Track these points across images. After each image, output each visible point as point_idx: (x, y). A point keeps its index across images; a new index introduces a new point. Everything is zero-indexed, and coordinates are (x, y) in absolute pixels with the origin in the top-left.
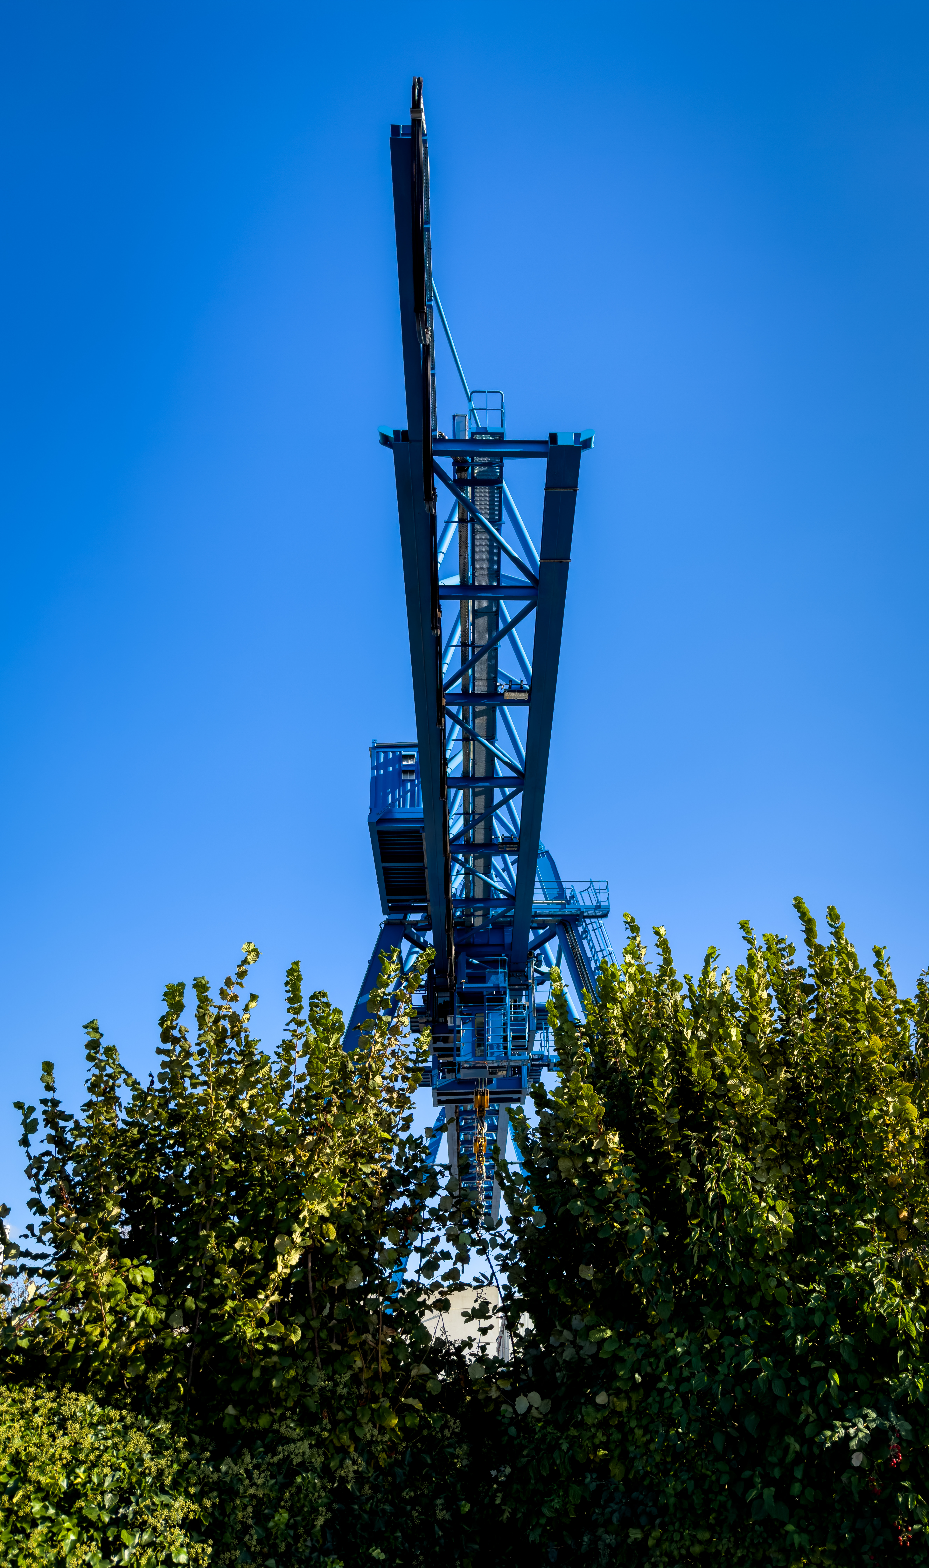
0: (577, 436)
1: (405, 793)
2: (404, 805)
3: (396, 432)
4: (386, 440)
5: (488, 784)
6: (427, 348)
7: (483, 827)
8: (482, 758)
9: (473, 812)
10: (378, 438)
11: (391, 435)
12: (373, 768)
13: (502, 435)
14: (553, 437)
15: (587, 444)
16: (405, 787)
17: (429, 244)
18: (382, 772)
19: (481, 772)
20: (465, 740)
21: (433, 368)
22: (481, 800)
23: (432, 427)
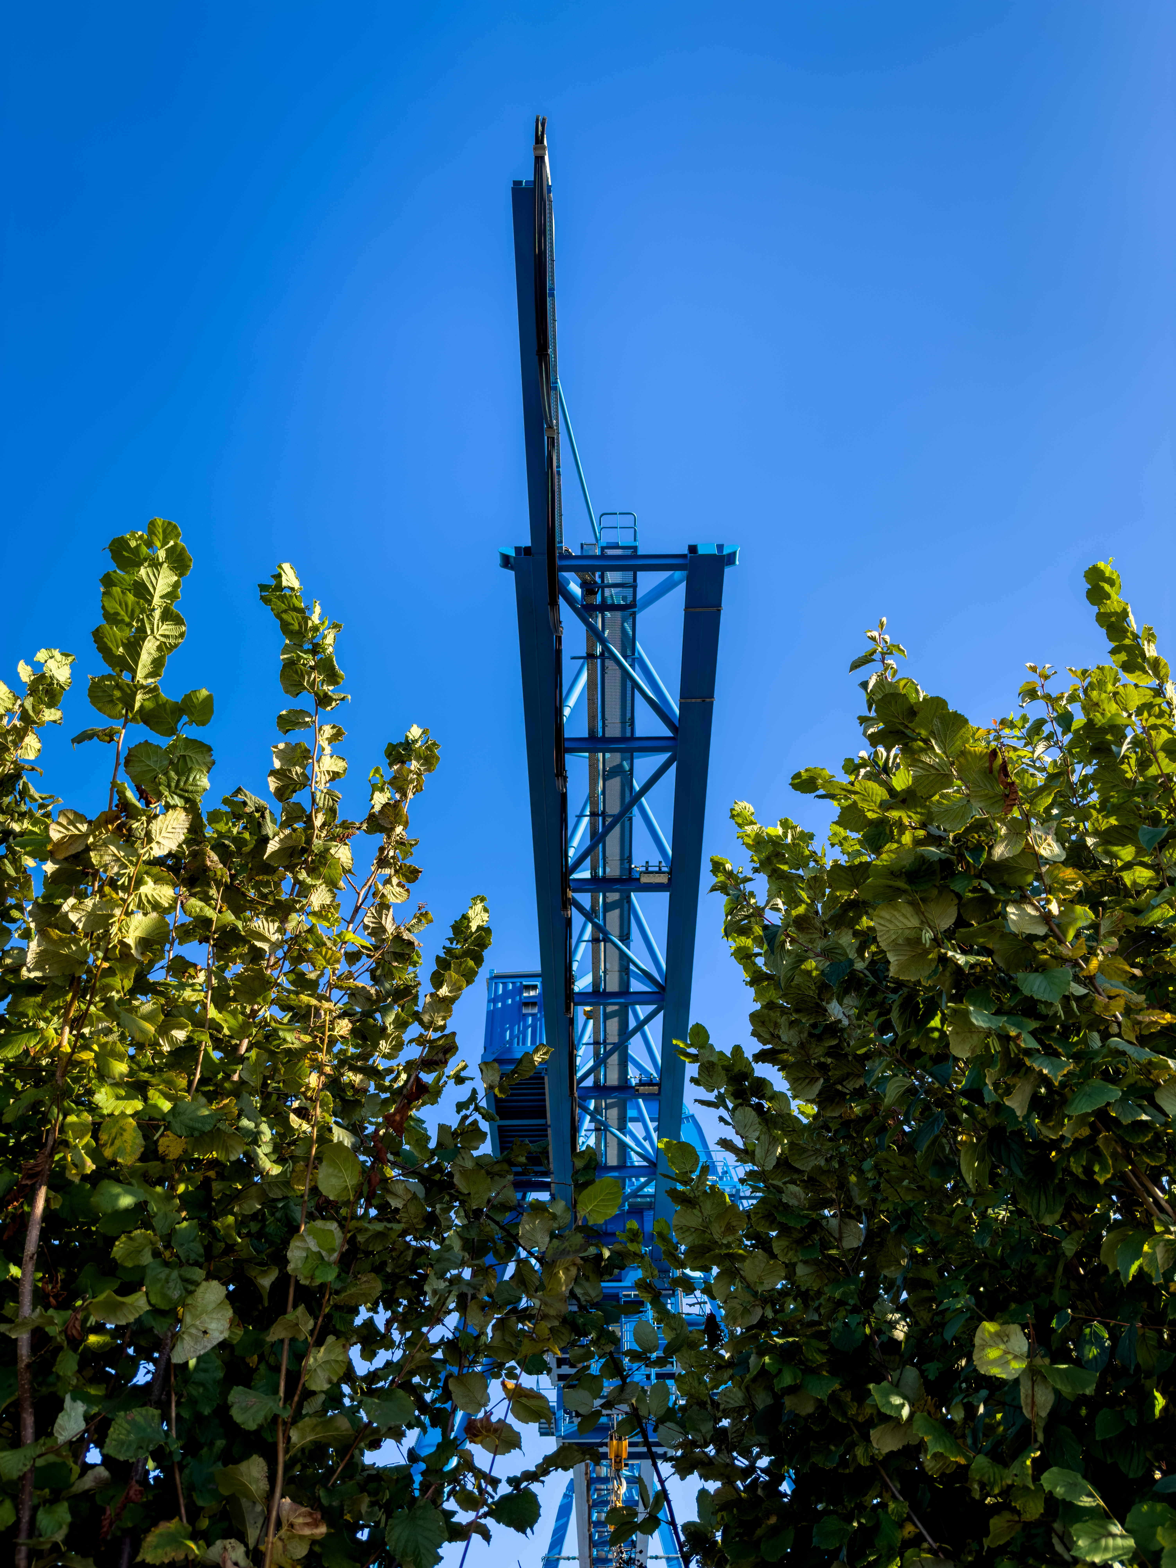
0: (720, 547)
1: (526, 1028)
2: (524, 1043)
3: (518, 549)
4: (506, 561)
5: (622, 1000)
6: (552, 441)
7: (616, 1062)
8: (614, 965)
9: (605, 1041)
10: (498, 560)
11: (512, 553)
12: (489, 1001)
13: (635, 548)
14: (693, 549)
15: (730, 559)
16: (525, 1021)
17: (554, 316)
18: (500, 1005)
19: (613, 985)
20: (595, 940)
21: (558, 467)
22: (613, 1025)
23: (557, 540)
